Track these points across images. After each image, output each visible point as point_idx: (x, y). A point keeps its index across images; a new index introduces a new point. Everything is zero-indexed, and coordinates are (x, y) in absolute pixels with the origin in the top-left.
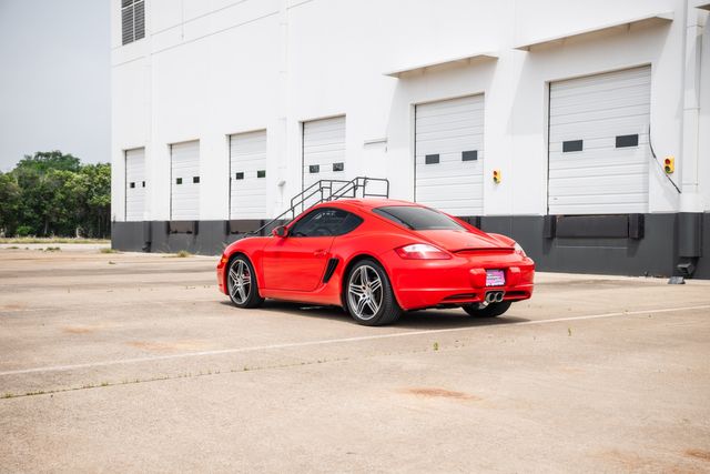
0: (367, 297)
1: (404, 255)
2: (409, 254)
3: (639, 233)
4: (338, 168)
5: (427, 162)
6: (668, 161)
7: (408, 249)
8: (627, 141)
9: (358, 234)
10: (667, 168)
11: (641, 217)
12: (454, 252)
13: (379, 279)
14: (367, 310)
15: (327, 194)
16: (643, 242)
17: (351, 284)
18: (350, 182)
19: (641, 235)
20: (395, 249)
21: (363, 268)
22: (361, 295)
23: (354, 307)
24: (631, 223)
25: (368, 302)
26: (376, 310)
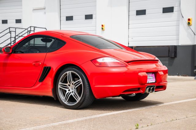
0: (71, 91)
1: (98, 64)
2: (100, 63)
3: (174, 55)
4: (18, 21)
5: (67, 20)
6: (189, 20)
7: (100, 60)
8: (168, 10)
9: (62, 52)
10: (189, 23)
11: (175, 47)
12: (128, 62)
13: (80, 80)
14: (72, 99)
15: (13, 35)
16: (176, 59)
17: (60, 83)
18: (26, 29)
19: (175, 56)
20: (91, 61)
21: (69, 73)
22: (67, 90)
23: (62, 98)
24: (170, 50)
25: (72, 94)
26: (79, 99)
